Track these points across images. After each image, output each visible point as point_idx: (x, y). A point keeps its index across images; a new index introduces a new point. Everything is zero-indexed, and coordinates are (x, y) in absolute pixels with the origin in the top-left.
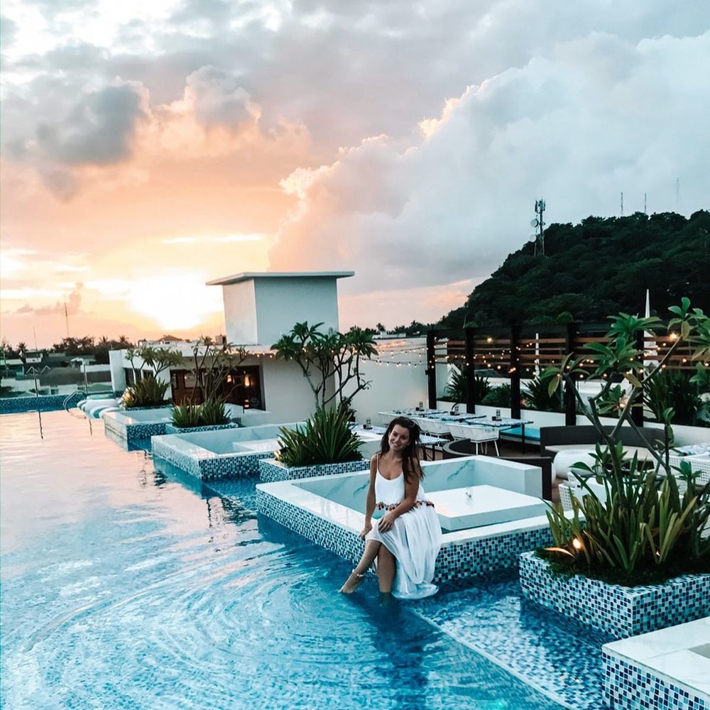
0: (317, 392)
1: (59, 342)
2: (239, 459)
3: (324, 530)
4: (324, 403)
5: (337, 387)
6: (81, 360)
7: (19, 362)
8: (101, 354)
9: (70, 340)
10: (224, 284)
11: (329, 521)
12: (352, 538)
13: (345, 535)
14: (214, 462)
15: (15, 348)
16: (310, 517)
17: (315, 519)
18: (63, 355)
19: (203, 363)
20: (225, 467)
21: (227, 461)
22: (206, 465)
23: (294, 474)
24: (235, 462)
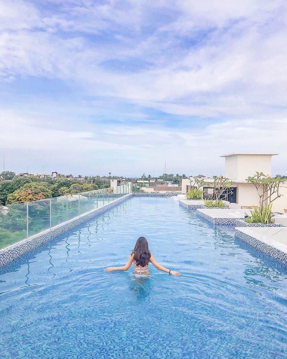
0: (261, 197)
1: (162, 175)
2: (228, 219)
3: (260, 245)
4: (263, 201)
5: (269, 195)
6: (169, 182)
7: (148, 182)
8: (177, 180)
9: (166, 175)
10: (226, 157)
11: (262, 241)
12: (270, 248)
13: (267, 247)
14: (219, 219)
15: (147, 177)
16: (255, 240)
17: (256, 241)
18: (162, 180)
19: (217, 184)
20: (223, 221)
21: (224, 219)
22: (216, 220)
23: (249, 226)
24: (227, 220)
